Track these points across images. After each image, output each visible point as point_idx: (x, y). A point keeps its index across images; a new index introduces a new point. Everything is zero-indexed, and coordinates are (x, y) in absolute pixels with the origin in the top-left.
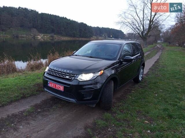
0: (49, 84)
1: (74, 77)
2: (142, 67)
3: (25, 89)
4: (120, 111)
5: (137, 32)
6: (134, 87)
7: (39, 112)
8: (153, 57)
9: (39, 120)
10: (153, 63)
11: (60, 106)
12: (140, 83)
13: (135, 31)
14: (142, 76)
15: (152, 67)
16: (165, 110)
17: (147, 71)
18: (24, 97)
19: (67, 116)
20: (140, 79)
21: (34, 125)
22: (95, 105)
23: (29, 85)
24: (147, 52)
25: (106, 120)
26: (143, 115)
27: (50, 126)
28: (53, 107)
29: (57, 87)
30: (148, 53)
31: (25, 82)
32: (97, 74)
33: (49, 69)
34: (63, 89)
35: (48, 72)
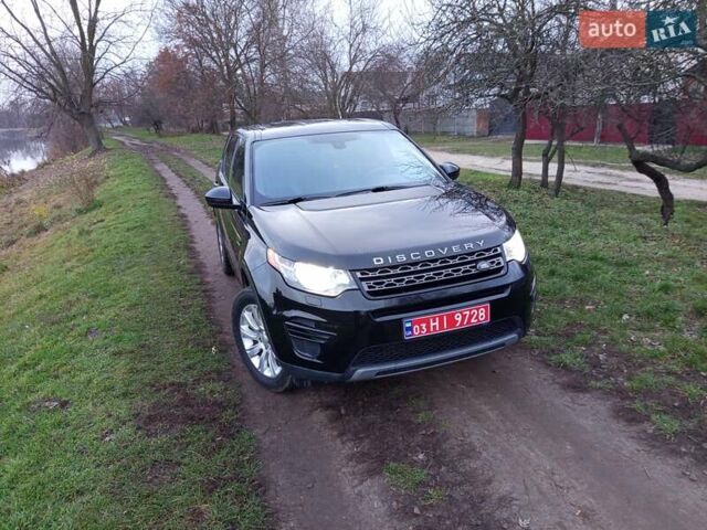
0: (410, 329)
1: (500, 255)
33: (359, 275)
34: (486, 314)
35: (369, 287)
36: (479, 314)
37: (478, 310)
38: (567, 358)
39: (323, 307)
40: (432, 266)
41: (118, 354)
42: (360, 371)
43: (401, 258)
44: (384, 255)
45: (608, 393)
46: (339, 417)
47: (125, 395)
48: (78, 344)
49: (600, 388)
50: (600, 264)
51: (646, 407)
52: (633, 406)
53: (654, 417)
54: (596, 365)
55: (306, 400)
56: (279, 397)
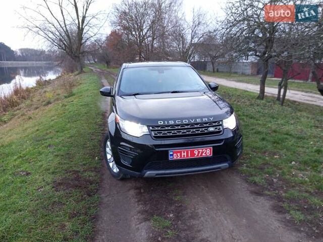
0: (172, 155)
1: (221, 125)
33: (151, 128)
34: (210, 152)
35: (155, 134)
36: (207, 152)
37: (206, 149)
38: (257, 179)
39: (133, 141)
40: (186, 127)
41: (57, 156)
42: (148, 172)
43: (171, 122)
44: (164, 120)
45: (272, 198)
46: (140, 193)
47: (53, 173)
48: (43, 151)
49: (269, 195)
50: (288, 137)
51: (289, 207)
52: (283, 205)
53: (292, 212)
54: (271, 183)
55: (129, 184)
56: (118, 182)
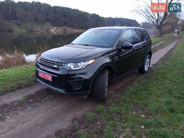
0: (39, 74)
1: (62, 66)
2: (148, 56)
3: (24, 79)
4: (116, 103)
5: (151, 21)
6: (137, 78)
7: (30, 103)
8: (167, 47)
9: (28, 111)
10: (166, 53)
11: (53, 97)
12: (146, 74)
13: (149, 19)
14: (148, 66)
15: (163, 57)
16: (168, 103)
17: (158, 61)
18: (20, 87)
19: (58, 107)
20: (146, 69)
21: (22, 116)
22: (87, 96)
23: (28, 76)
24: (161, 41)
25: (98, 113)
26: (141, 108)
27: (38, 117)
28: (46, 98)
29: (46, 76)
30: (163, 42)
31: (25, 73)
32: (88, 62)
33: (40, 58)
34: (51, 79)
